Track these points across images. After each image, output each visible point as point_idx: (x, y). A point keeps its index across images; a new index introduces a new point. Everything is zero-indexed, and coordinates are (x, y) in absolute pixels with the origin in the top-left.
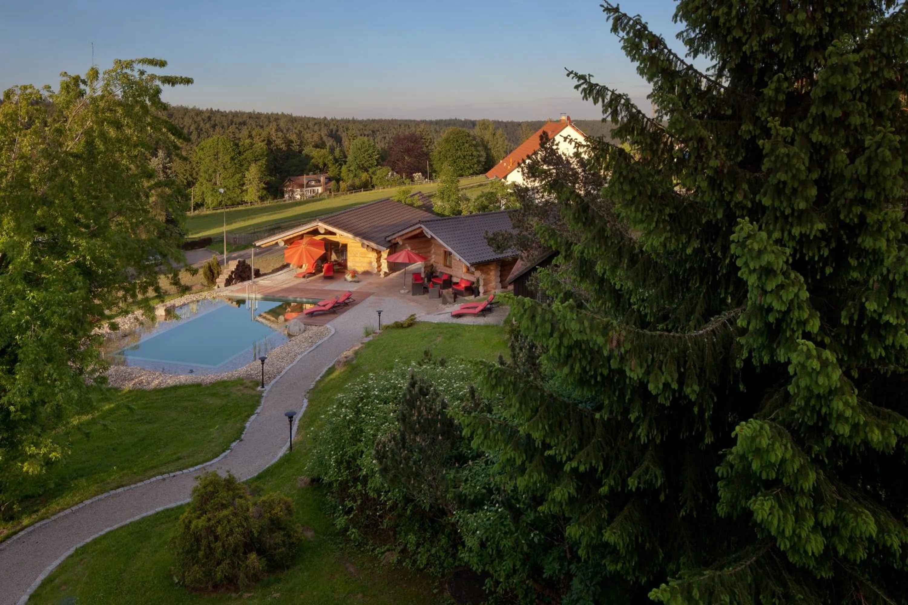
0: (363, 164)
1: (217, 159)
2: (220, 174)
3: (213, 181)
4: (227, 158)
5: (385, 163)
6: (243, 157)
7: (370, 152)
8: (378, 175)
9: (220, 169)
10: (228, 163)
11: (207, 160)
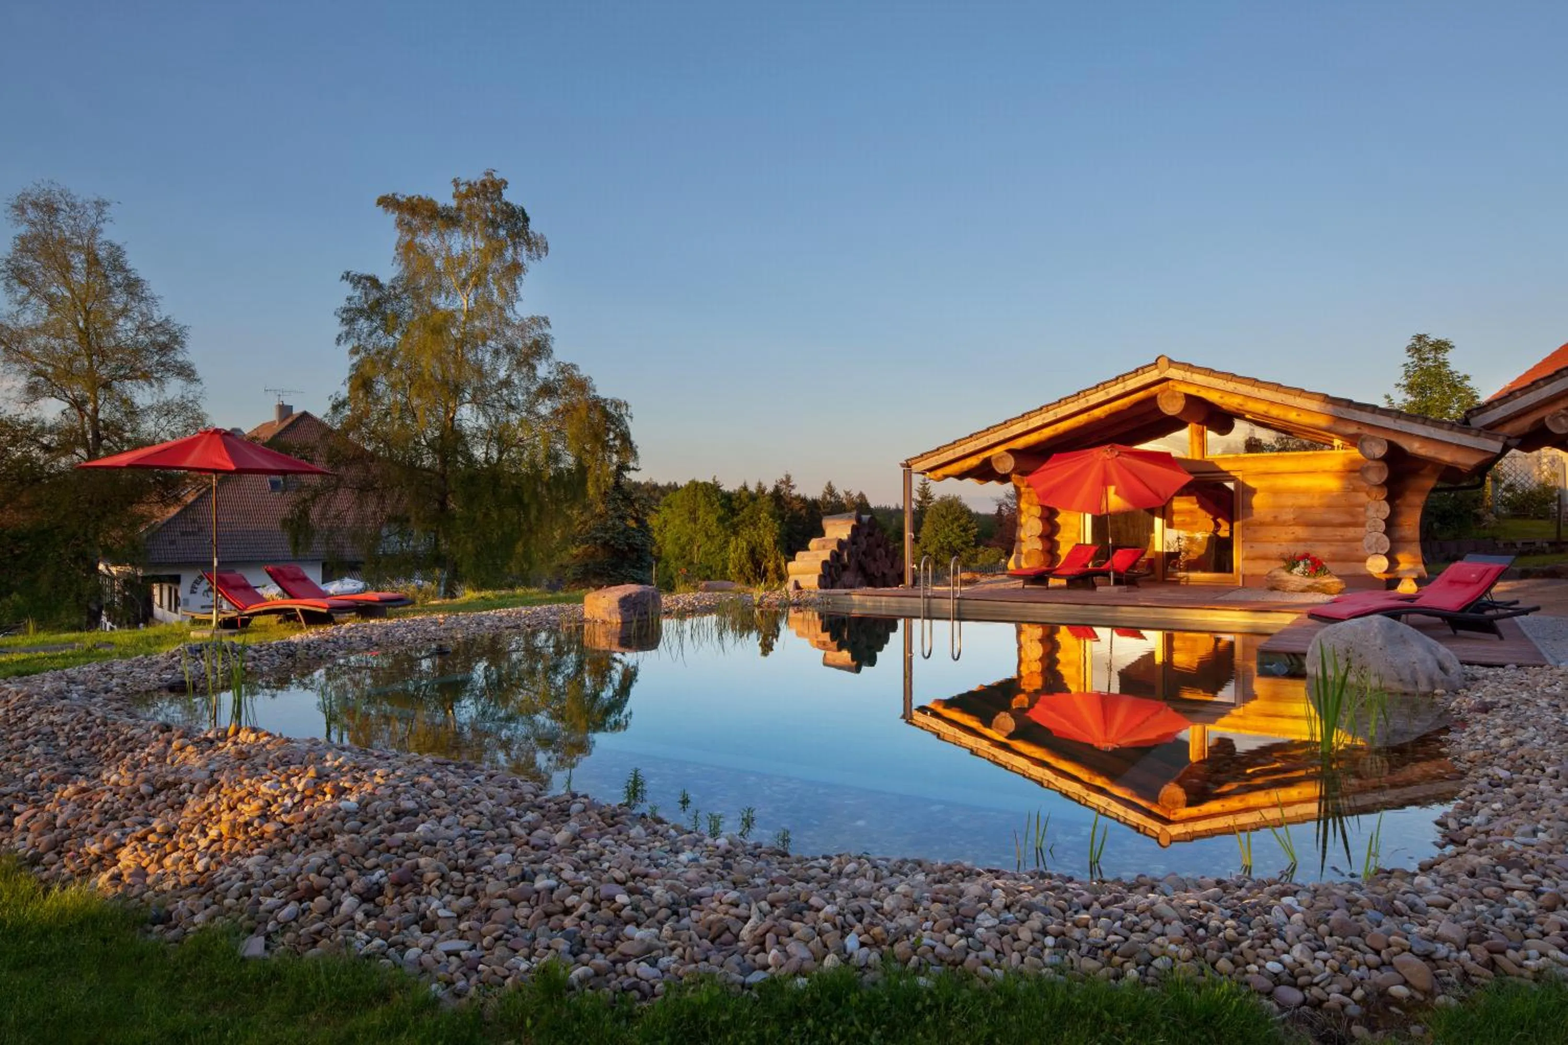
0: (950, 543)
1: (695, 520)
2: (699, 547)
3: (688, 558)
4: (712, 519)
5: (992, 542)
6: (740, 518)
7: (962, 521)
8: (980, 562)
9: (700, 538)
10: (713, 528)
11: (677, 522)
